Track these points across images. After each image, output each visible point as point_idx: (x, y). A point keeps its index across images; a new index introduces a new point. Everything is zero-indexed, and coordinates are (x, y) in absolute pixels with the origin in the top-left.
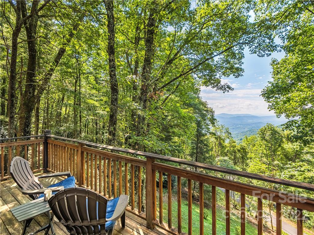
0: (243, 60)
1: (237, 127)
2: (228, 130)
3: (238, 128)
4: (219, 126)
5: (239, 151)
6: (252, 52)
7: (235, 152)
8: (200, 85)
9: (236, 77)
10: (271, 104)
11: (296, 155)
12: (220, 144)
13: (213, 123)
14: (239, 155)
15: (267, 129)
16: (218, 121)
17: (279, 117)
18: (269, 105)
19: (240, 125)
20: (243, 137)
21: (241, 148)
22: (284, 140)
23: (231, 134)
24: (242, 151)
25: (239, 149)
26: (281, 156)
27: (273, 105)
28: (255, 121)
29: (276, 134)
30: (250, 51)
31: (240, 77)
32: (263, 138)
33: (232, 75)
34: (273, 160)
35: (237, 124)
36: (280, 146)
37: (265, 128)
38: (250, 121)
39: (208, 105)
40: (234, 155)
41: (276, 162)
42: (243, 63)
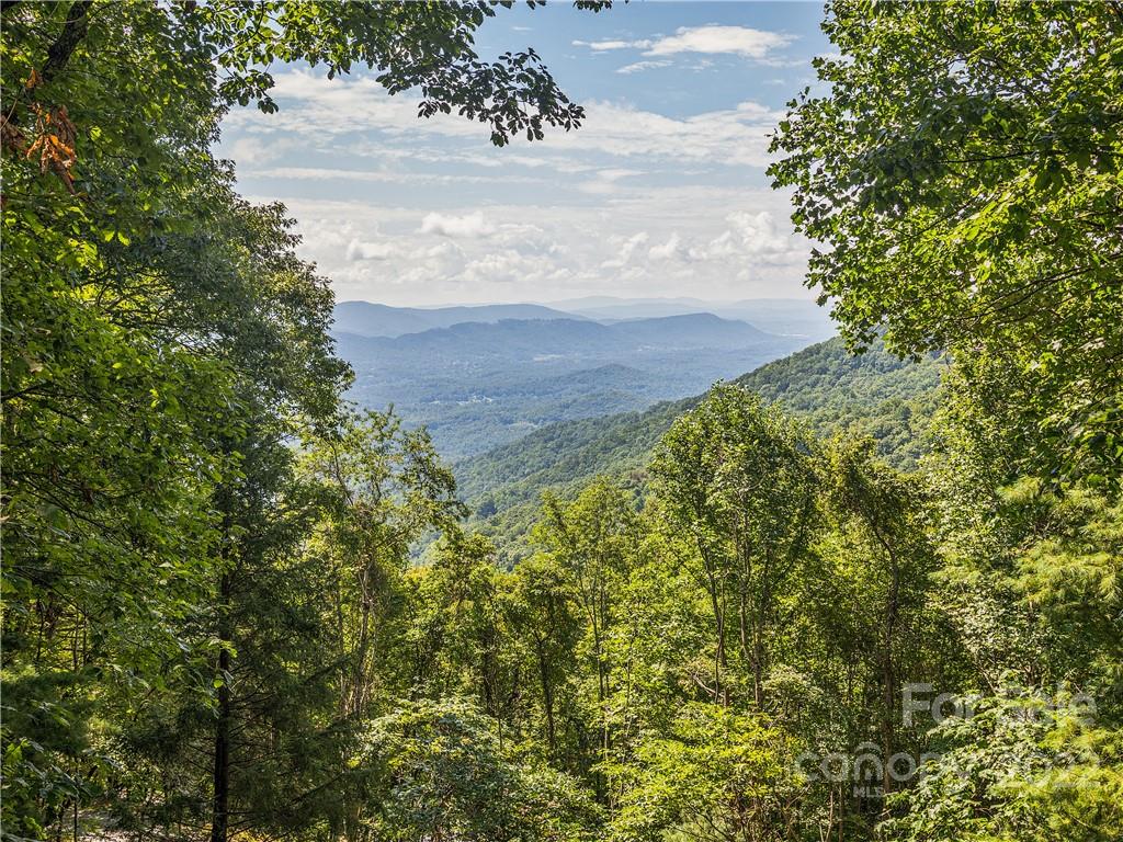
1: (453, 413)
2: (424, 455)
3: (463, 419)
5: (516, 618)
7: (487, 635)
10: (826, 248)
11: (894, 608)
12: (376, 579)
14: (515, 650)
15: (717, 427)
18: (815, 253)
19: (474, 399)
20: (503, 486)
21: (530, 597)
22: (822, 501)
24: (540, 615)
25: (520, 603)
26: (804, 620)
27: (839, 254)
28: (579, 356)
29: (774, 467)
32: (692, 502)
34: (759, 663)
35: (452, 388)
36: (798, 550)
37: (705, 427)
38: (545, 359)
39: (295, 240)
40: (485, 657)
41: (779, 675)
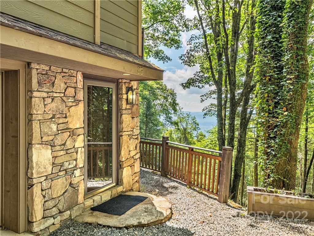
4: (184, 115)
13: (175, 110)
16: (182, 108)
23: (198, 125)
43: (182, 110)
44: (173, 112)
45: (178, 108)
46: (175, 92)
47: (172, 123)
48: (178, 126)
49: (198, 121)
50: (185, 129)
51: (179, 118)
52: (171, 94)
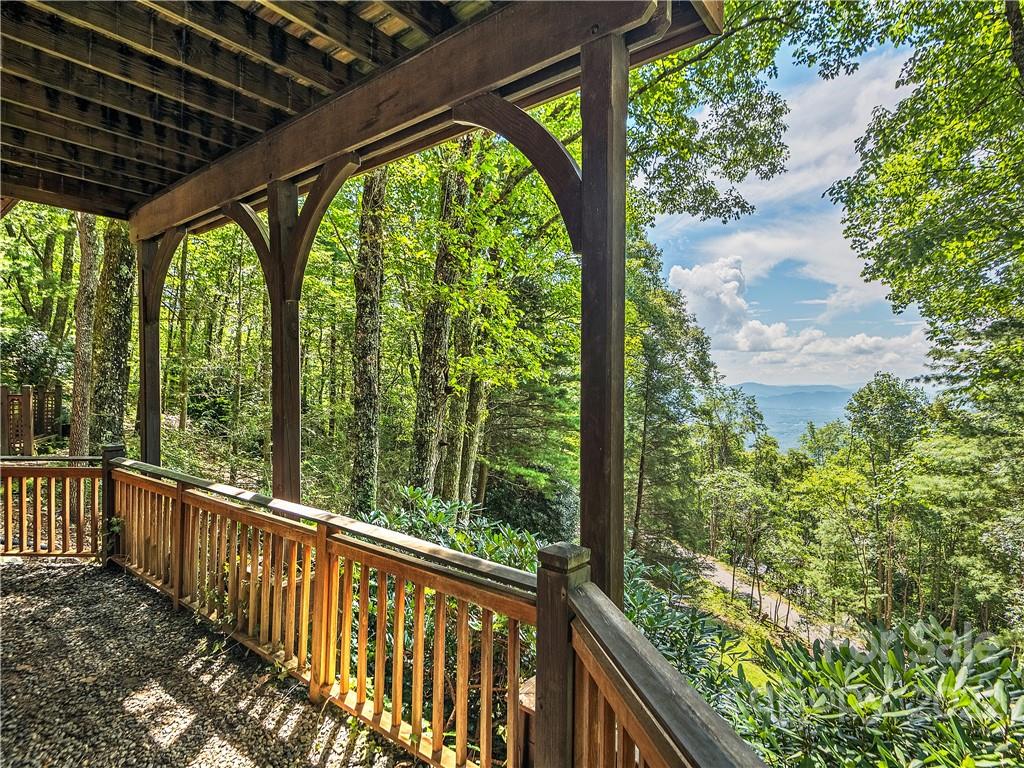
0: (784, 119)
4: (726, 393)
6: (800, 59)
8: (653, 209)
9: (766, 176)
13: (705, 380)
15: (876, 391)
16: (724, 377)
17: (900, 313)
23: (761, 418)
30: (794, 55)
31: (776, 175)
33: (752, 173)
37: (871, 391)
42: (785, 129)
43: (722, 382)
44: (697, 383)
45: (711, 374)
46: (706, 336)
47: (694, 411)
48: (711, 419)
49: (760, 407)
50: (726, 428)
51: (711, 397)
52: (697, 340)
